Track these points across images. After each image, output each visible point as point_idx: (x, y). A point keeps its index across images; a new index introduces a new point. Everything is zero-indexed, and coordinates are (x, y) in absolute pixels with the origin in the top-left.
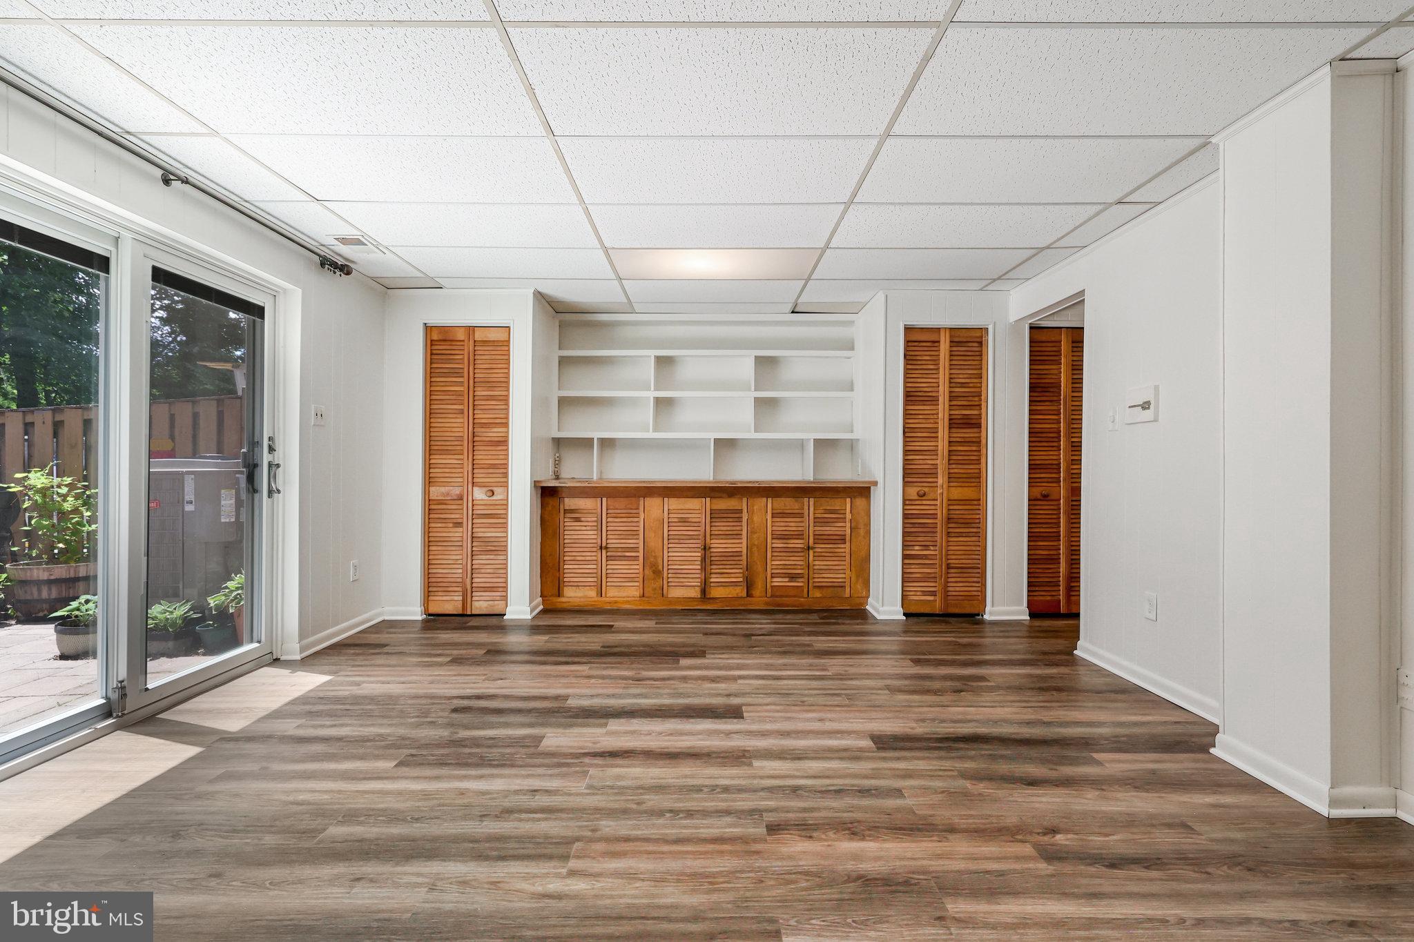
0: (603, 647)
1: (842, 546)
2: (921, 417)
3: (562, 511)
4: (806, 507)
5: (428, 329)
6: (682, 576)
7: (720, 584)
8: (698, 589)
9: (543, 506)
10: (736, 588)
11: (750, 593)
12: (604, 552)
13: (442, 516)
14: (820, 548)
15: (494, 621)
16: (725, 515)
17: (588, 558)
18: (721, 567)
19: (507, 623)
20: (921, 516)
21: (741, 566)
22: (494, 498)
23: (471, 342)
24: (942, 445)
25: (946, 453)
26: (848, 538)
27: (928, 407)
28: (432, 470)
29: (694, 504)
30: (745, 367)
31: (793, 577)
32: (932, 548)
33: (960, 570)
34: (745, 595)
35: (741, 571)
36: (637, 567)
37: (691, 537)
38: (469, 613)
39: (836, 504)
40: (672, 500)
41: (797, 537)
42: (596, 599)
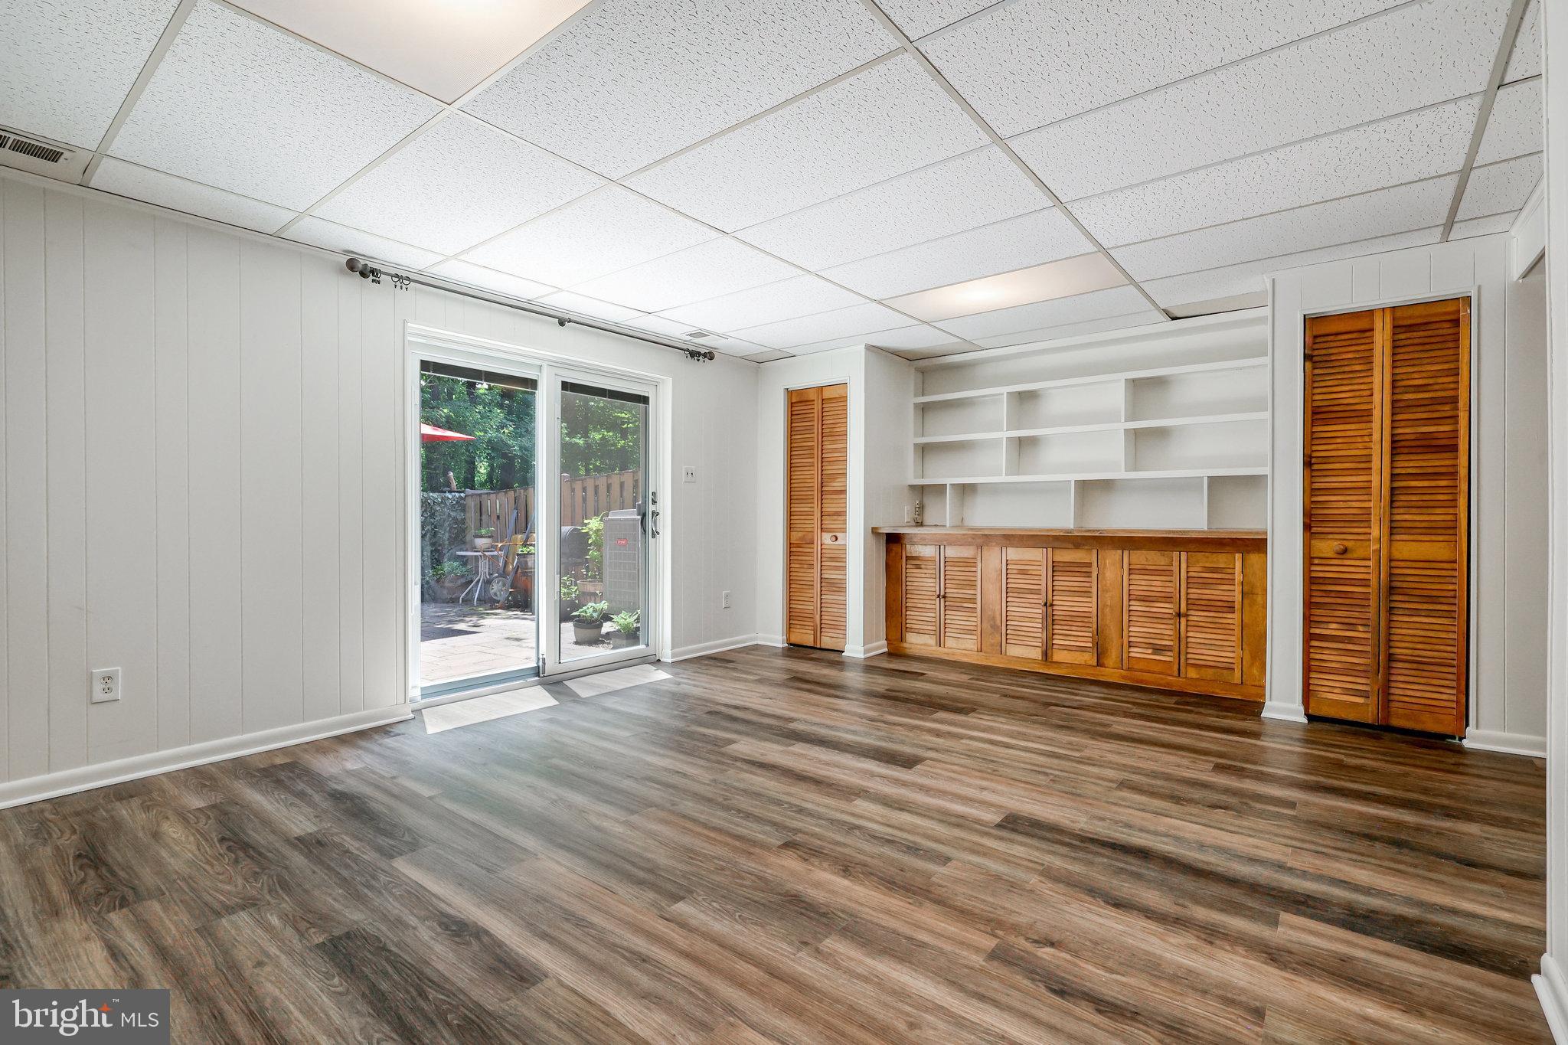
0: (887, 690)
1: (1230, 616)
2: (1339, 440)
3: (904, 556)
4: (1176, 564)
5: (790, 393)
6: (1023, 633)
7: (1064, 647)
8: (1039, 651)
9: (888, 551)
10: (1084, 654)
11: (1101, 661)
12: (942, 600)
13: (800, 558)
14: (1196, 616)
15: (832, 656)
16: (1068, 569)
17: (928, 606)
18: (1066, 628)
19: (846, 660)
20: (1348, 582)
21: (1090, 630)
22: (836, 543)
23: (820, 401)
24: (1379, 477)
25: (1386, 492)
26: (1237, 606)
27: (1353, 427)
28: (792, 517)
29: (1036, 555)
30: (1114, 394)
31: (1158, 649)
32: (1361, 628)
33: (1415, 666)
34: (1095, 664)
35: (1090, 635)
36: (974, 620)
37: (1032, 592)
38: (818, 646)
39: (1221, 560)
40: (1010, 550)
41: (1163, 600)
42: (934, 648)
